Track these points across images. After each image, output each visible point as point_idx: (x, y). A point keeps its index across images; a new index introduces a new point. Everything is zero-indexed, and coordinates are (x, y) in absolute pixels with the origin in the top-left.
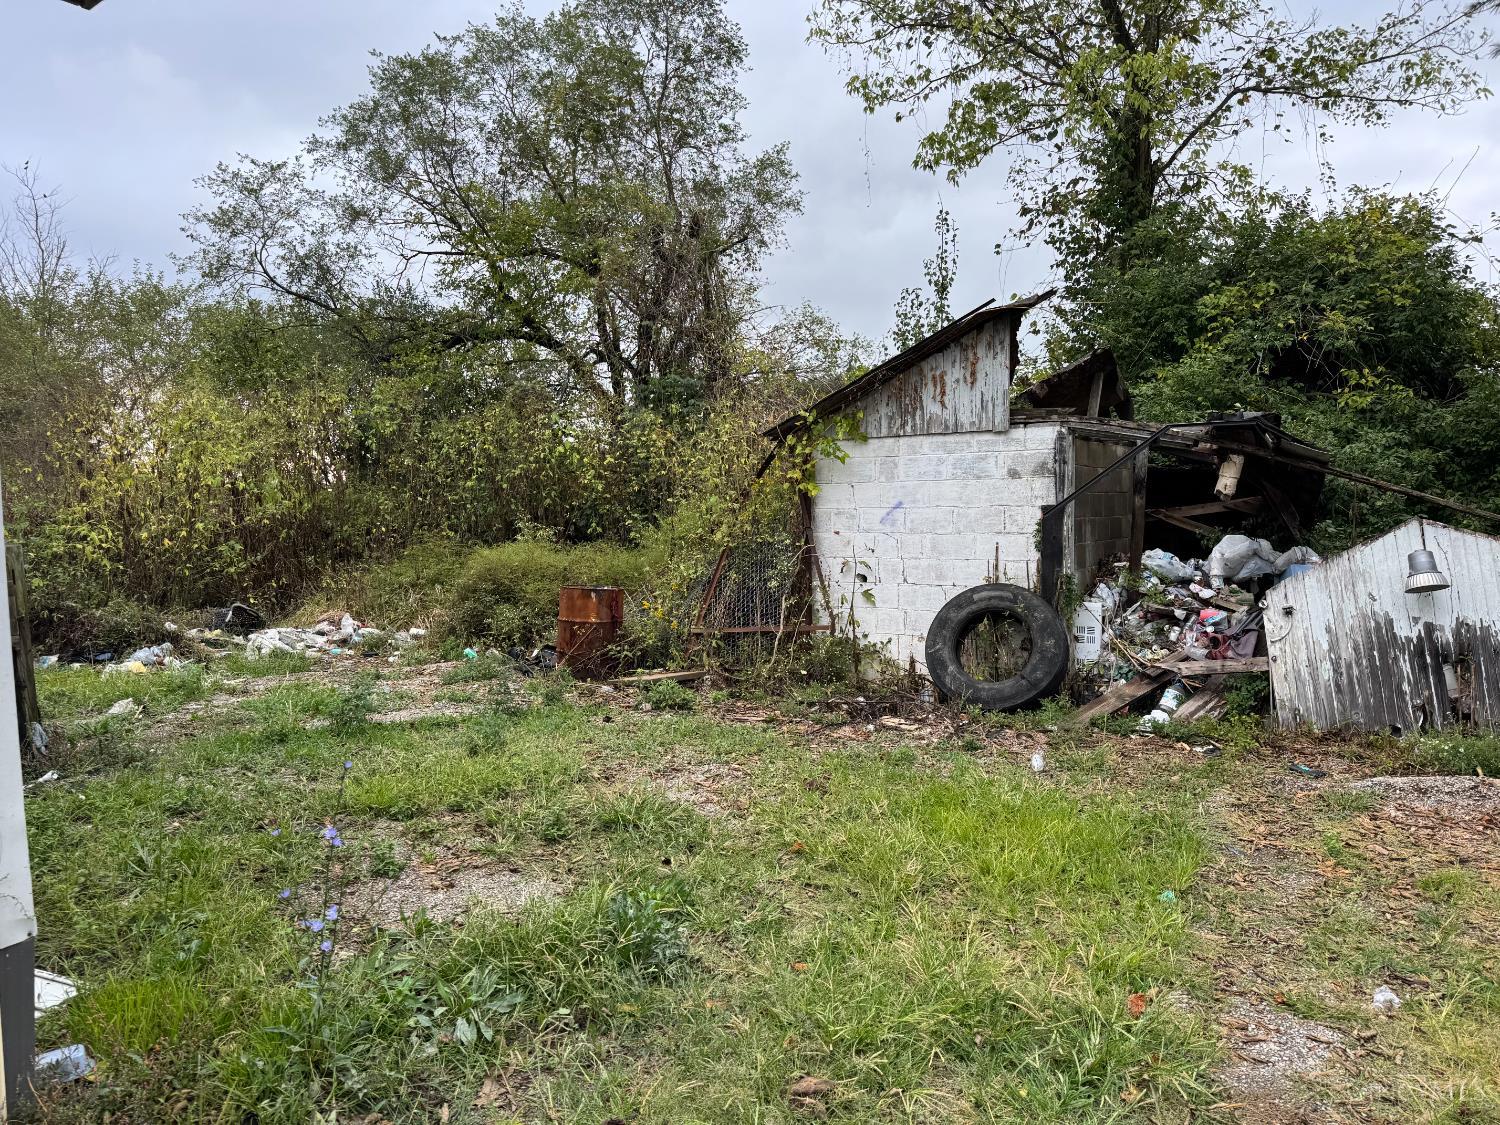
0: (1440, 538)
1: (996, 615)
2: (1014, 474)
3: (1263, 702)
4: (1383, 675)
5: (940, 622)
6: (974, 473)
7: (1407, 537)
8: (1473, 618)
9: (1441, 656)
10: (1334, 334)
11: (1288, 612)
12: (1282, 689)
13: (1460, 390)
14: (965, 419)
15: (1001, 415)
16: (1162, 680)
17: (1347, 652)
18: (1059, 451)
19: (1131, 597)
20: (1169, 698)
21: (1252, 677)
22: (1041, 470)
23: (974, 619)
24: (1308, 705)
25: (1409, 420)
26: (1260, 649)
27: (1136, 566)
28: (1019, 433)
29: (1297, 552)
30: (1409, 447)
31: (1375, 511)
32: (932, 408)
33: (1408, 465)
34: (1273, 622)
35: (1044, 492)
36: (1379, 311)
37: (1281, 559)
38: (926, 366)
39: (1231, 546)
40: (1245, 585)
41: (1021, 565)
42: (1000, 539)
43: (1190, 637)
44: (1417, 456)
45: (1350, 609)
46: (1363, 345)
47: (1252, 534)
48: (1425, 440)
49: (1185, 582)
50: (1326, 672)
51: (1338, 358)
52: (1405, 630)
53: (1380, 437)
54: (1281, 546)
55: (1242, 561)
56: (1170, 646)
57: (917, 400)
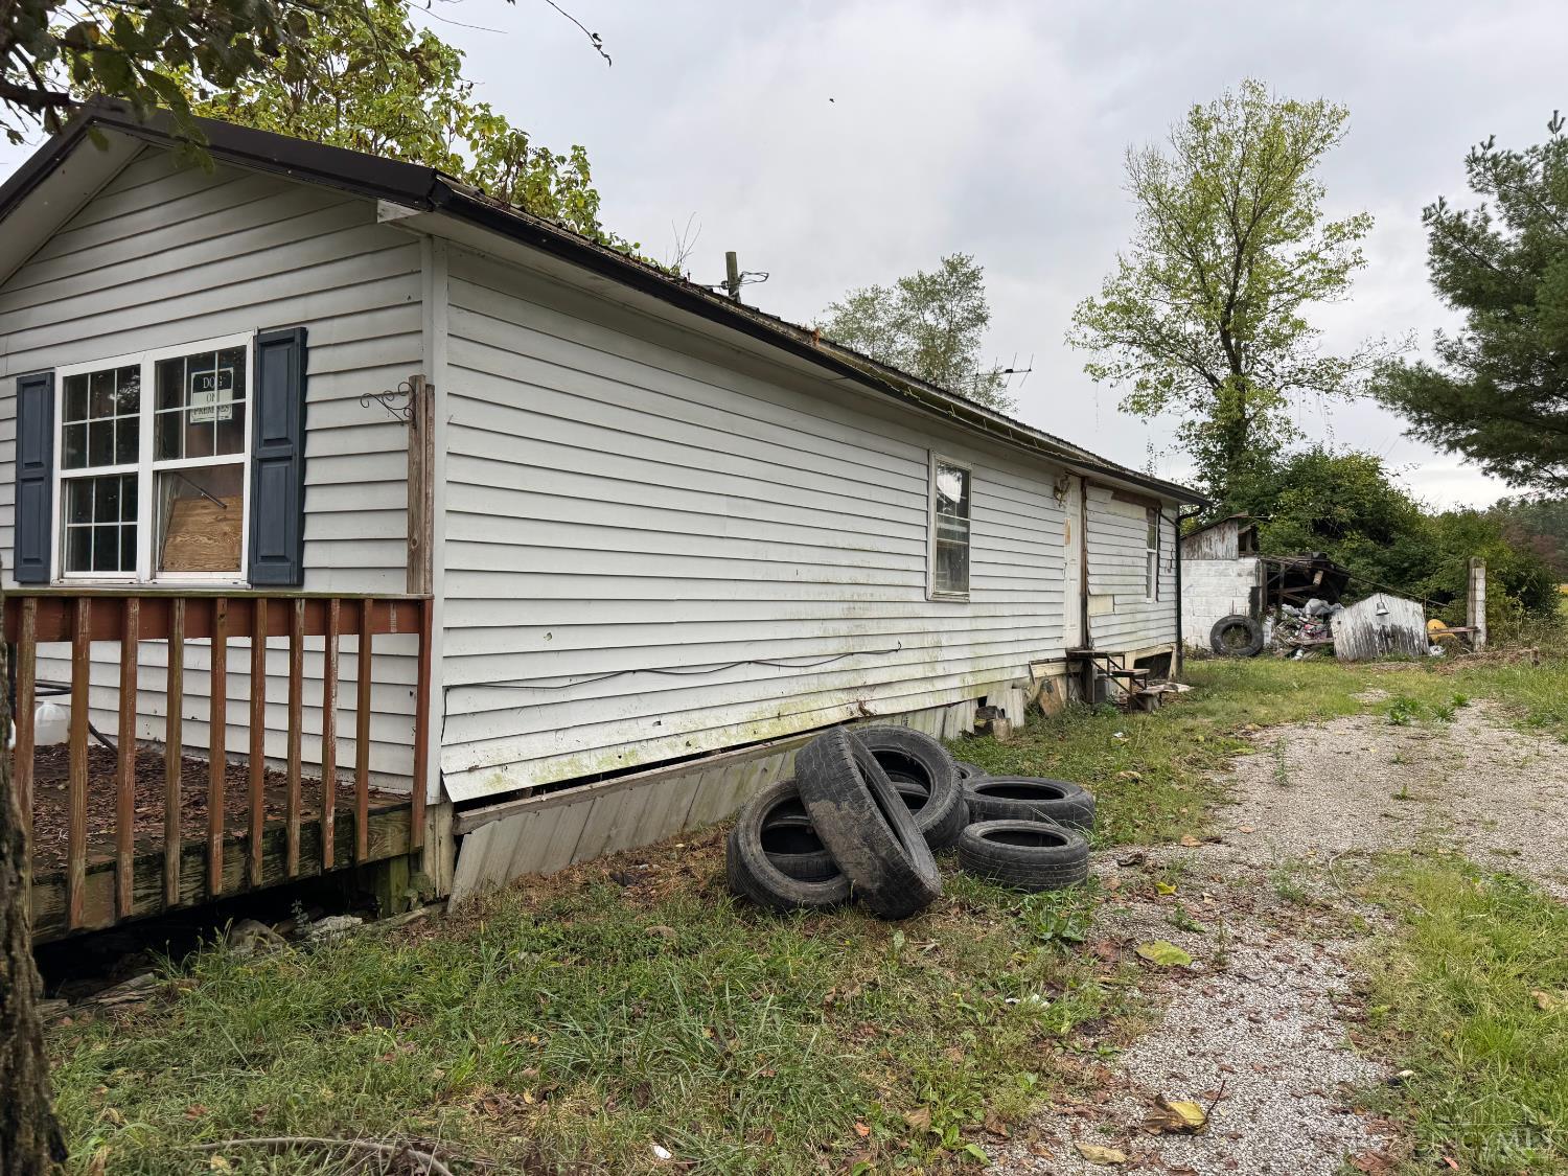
0: (1386, 599)
1: (1237, 626)
2: (1240, 575)
3: (1332, 653)
4: (1370, 641)
5: (1216, 628)
6: (1223, 574)
7: (1376, 599)
8: (1397, 624)
9: (1387, 636)
10: (1341, 516)
11: (1339, 623)
12: (1338, 647)
13: (1391, 542)
14: (1220, 554)
15: (1235, 553)
16: (1296, 647)
17: (1358, 635)
18: (1257, 569)
19: (1278, 621)
20: (1299, 653)
21: (1328, 645)
22: (1250, 574)
23: (1229, 627)
24: (1347, 652)
25: (1372, 554)
26: (1330, 635)
27: (1279, 609)
28: (1242, 560)
29: (1337, 605)
30: (1372, 565)
31: (1362, 591)
32: (1206, 549)
33: (1373, 573)
34: (1334, 626)
35: (1252, 582)
36: (1358, 507)
37: (1331, 608)
38: (1203, 534)
39: (1313, 603)
40: (1319, 616)
41: (1242, 607)
42: (1235, 599)
43: (1303, 635)
44: (1376, 569)
45: (1359, 621)
46: (1352, 520)
47: (1319, 598)
48: (1379, 562)
49: (1297, 616)
50: (1352, 641)
51: (1342, 526)
52: (1376, 628)
53: (1362, 561)
54: (1331, 603)
55: (1318, 608)
56: (1297, 637)
57: (1200, 547)
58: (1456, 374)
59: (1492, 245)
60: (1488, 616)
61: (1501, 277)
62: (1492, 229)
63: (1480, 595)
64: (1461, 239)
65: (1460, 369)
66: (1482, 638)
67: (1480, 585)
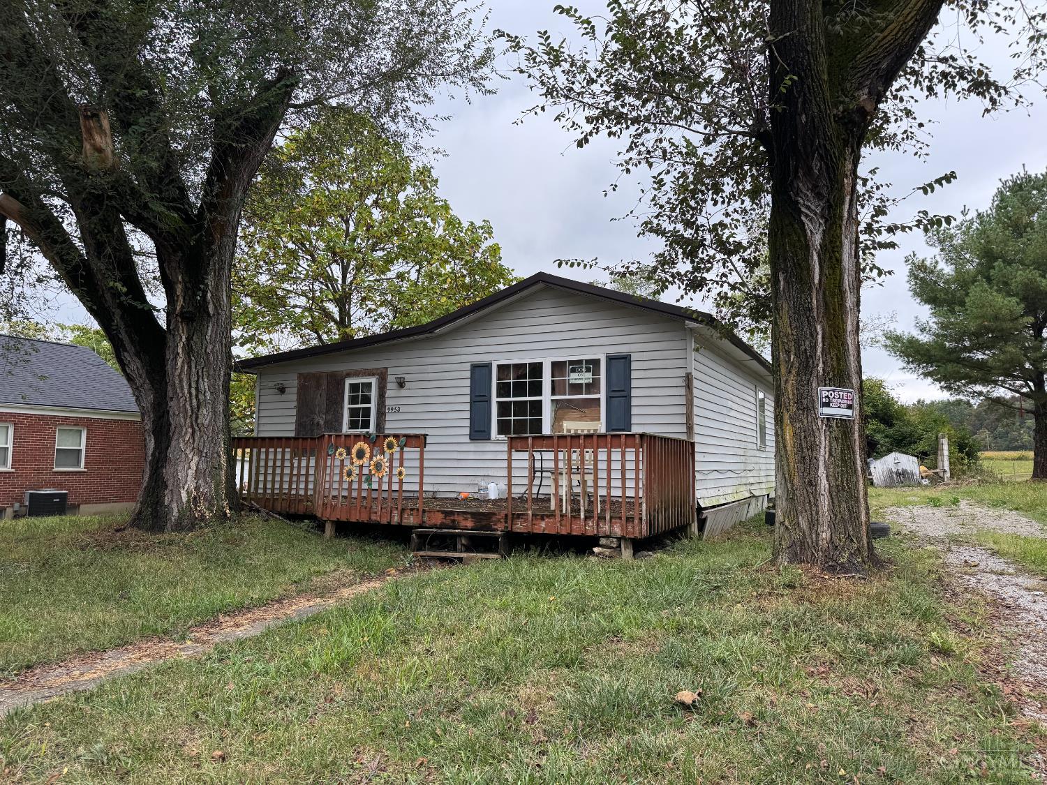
0: (898, 455)
3: (872, 483)
4: (891, 477)
7: (893, 455)
8: (905, 468)
9: (900, 474)
11: (875, 468)
12: (875, 481)
13: (893, 425)
17: (885, 474)
21: (870, 479)
24: (879, 483)
25: (883, 432)
26: (870, 474)
29: (873, 458)
34: (872, 469)
36: (874, 406)
37: (870, 460)
40: (865, 463)
45: (885, 467)
48: (887, 436)
50: (882, 477)
52: (894, 470)
58: (925, 338)
59: (940, 274)
60: (950, 463)
61: (946, 291)
62: (939, 267)
63: (946, 453)
64: (925, 272)
65: (927, 336)
66: (948, 475)
67: (946, 447)
